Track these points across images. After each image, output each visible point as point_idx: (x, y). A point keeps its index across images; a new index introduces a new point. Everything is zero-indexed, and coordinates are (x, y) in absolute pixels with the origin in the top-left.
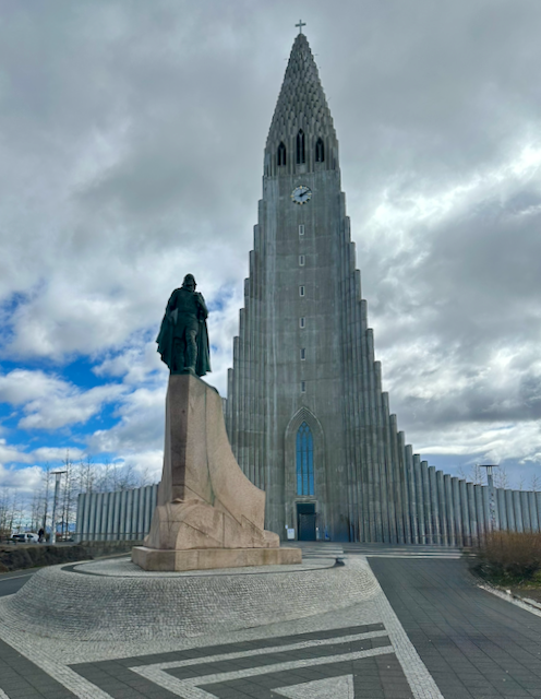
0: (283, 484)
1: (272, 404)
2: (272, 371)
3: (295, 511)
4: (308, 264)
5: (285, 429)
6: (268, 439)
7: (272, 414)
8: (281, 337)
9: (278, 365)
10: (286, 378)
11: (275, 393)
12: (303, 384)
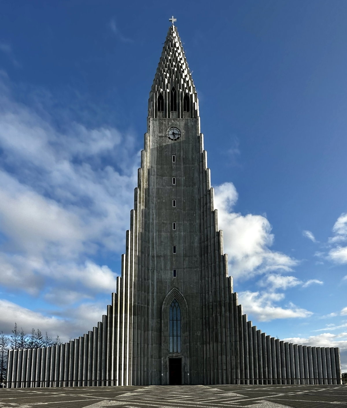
0: (161, 344)
1: (153, 285)
2: (153, 261)
3: (168, 363)
4: (179, 185)
5: (161, 304)
6: (150, 311)
7: (153, 293)
8: (160, 236)
9: (157, 256)
10: (163, 267)
11: (155, 277)
12: (175, 271)
